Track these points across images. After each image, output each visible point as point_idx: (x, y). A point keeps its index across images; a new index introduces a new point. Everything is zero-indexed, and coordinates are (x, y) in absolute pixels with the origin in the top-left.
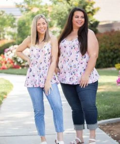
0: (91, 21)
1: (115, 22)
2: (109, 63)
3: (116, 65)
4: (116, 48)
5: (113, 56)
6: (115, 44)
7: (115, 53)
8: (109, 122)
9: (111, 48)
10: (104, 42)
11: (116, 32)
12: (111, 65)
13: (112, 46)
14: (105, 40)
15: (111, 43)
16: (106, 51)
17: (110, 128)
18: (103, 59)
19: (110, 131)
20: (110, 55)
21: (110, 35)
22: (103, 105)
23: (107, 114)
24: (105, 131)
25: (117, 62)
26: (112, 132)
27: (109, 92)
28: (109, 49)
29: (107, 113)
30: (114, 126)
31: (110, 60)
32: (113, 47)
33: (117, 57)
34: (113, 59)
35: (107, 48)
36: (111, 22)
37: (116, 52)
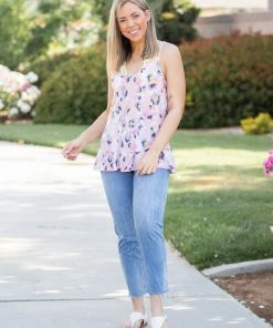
0: (180, 7)
1: (241, 10)
2: (225, 116)
3: (243, 122)
4: (243, 77)
5: (235, 97)
6: (241, 66)
7: (240, 91)
8: (242, 269)
9: (232, 77)
10: (215, 61)
11: (246, 36)
12: (230, 121)
13: (235, 72)
14: (215, 56)
15: (231, 66)
16: (219, 85)
17: (244, 285)
18: (212, 106)
19: (246, 293)
20: (229, 95)
21: (229, 44)
22: (224, 225)
23: (235, 250)
24: (233, 294)
25: (245, 113)
26: (250, 296)
27: (232, 191)
28: (227, 79)
29: (234, 246)
30: (254, 281)
31: (228, 108)
32: (237, 75)
33: (246, 101)
34: (237, 105)
35: (221, 78)
36: (227, 12)
37: (243, 87)
